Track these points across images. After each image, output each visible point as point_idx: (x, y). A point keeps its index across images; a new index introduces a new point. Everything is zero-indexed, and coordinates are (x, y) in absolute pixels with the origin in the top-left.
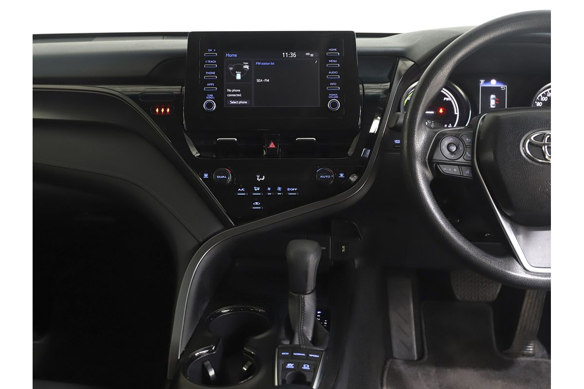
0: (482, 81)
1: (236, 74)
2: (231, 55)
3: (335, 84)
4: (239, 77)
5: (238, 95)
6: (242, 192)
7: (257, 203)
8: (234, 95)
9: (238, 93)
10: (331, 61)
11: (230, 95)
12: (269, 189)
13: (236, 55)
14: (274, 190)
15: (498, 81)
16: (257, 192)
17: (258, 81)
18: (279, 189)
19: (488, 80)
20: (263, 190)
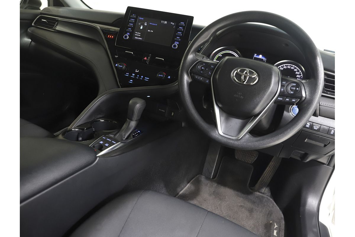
0: (255, 55)
1: (141, 26)
2: (141, 18)
3: (179, 38)
4: (141, 28)
5: (139, 35)
6: (127, 75)
7: (131, 81)
8: (138, 35)
9: (139, 34)
10: (180, 28)
11: (136, 35)
12: (138, 76)
13: (143, 19)
14: (140, 77)
15: (263, 56)
16: (133, 76)
17: (149, 31)
18: (142, 77)
19: (258, 55)
20: (136, 76)
